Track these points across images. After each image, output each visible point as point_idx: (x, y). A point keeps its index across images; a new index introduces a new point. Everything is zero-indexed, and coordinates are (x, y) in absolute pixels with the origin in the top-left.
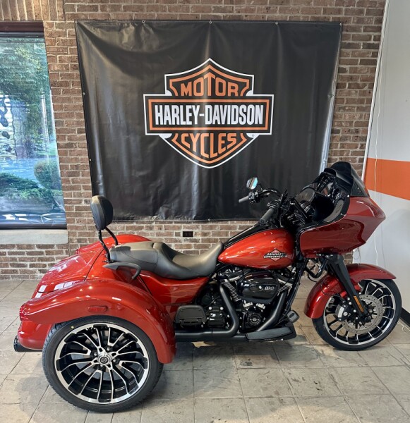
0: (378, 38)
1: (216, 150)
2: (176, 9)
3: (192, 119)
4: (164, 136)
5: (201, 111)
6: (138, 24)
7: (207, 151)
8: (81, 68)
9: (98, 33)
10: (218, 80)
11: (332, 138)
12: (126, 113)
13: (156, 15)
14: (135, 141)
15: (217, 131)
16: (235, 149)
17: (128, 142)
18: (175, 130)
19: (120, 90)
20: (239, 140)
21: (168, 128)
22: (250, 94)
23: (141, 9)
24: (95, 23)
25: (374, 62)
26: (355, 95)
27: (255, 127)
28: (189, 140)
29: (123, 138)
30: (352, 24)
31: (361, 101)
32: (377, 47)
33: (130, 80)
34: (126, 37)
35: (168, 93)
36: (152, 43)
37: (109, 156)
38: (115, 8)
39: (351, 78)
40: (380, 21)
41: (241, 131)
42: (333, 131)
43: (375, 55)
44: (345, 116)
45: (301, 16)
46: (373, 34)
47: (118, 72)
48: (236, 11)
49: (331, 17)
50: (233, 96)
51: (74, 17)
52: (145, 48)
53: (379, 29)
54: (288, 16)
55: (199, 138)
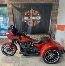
0: (58, 6)
1: (33, 23)
2: (27, 2)
3: (29, 19)
4: (25, 21)
5: (31, 17)
6: (21, 4)
7: (32, 24)
8: (13, 11)
9: (15, 6)
10: (33, 13)
11: (51, 22)
12: (19, 18)
13: (24, 3)
14: (21, 22)
16: (36, 23)
17: (20, 22)
18: (27, 20)
19: (18, 14)
20: (37, 22)
21: (26, 20)
22: (38, 15)
24: (15, 4)
25: (58, 10)
26: (55, 15)
27: (39, 20)
28: (29, 22)
30: (54, 3)
31: (56, 16)
32: (58, 7)
33: (20, 13)
34: (19, 6)
35: (26, 15)
36: (23, 7)
37: (17, 24)
38: (18, 2)
39: (54, 12)
40: (59, 3)
41: (37, 21)
42: (51, 20)
43: (58, 8)
45: (46, 3)
46: (58, 5)
47: (18, 11)
48: (36, 2)
49: (51, 3)
50: (36, 15)
51: (11, 3)
52: (22, 8)
53: (59, 4)
54: (44, 3)
55: (31, 22)
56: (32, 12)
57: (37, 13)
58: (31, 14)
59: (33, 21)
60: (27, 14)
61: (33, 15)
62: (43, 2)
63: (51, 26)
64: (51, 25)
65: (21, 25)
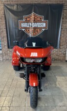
1: (35, 33)
3: (29, 26)
4: (23, 30)
5: (32, 24)
6: (17, 5)
8: (5, 15)
9: (8, 7)
10: (35, 17)
11: (61, 30)
12: (15, 25)
13: (21, 3)
14: (17, 31)
15: (35, 28)
18: (26, 28)
19: (13, 19)
20: (40, 31)
21: (24, 28)
22: (43, 20)
23: (18, 1)
24: (8, 5)
27: (44, 28)
28: (29, 30)
29: (14, 30)
30: (66, 4)
33: (16, 17)
34: (15, 8)
35: (24, 20)
36: (21, 9)
37: (11, 34)
38: (12, 1)
39: (66, 17)
44: (64, 25)
45: (54, 3)
47: (13, 15)
48: (39, 2)
49: (61, 3)
51: (3, 3)
52: (19, 10)
55: (31, 30)
56: (33, 16)
57: (41, 18)
58: (32, 19)
59: (35, 29)
60: (26, 18)
61: (34, 21)
62: (49, 3)
63: (60, 37)
64: (61, 35)
65: (17, 35)
